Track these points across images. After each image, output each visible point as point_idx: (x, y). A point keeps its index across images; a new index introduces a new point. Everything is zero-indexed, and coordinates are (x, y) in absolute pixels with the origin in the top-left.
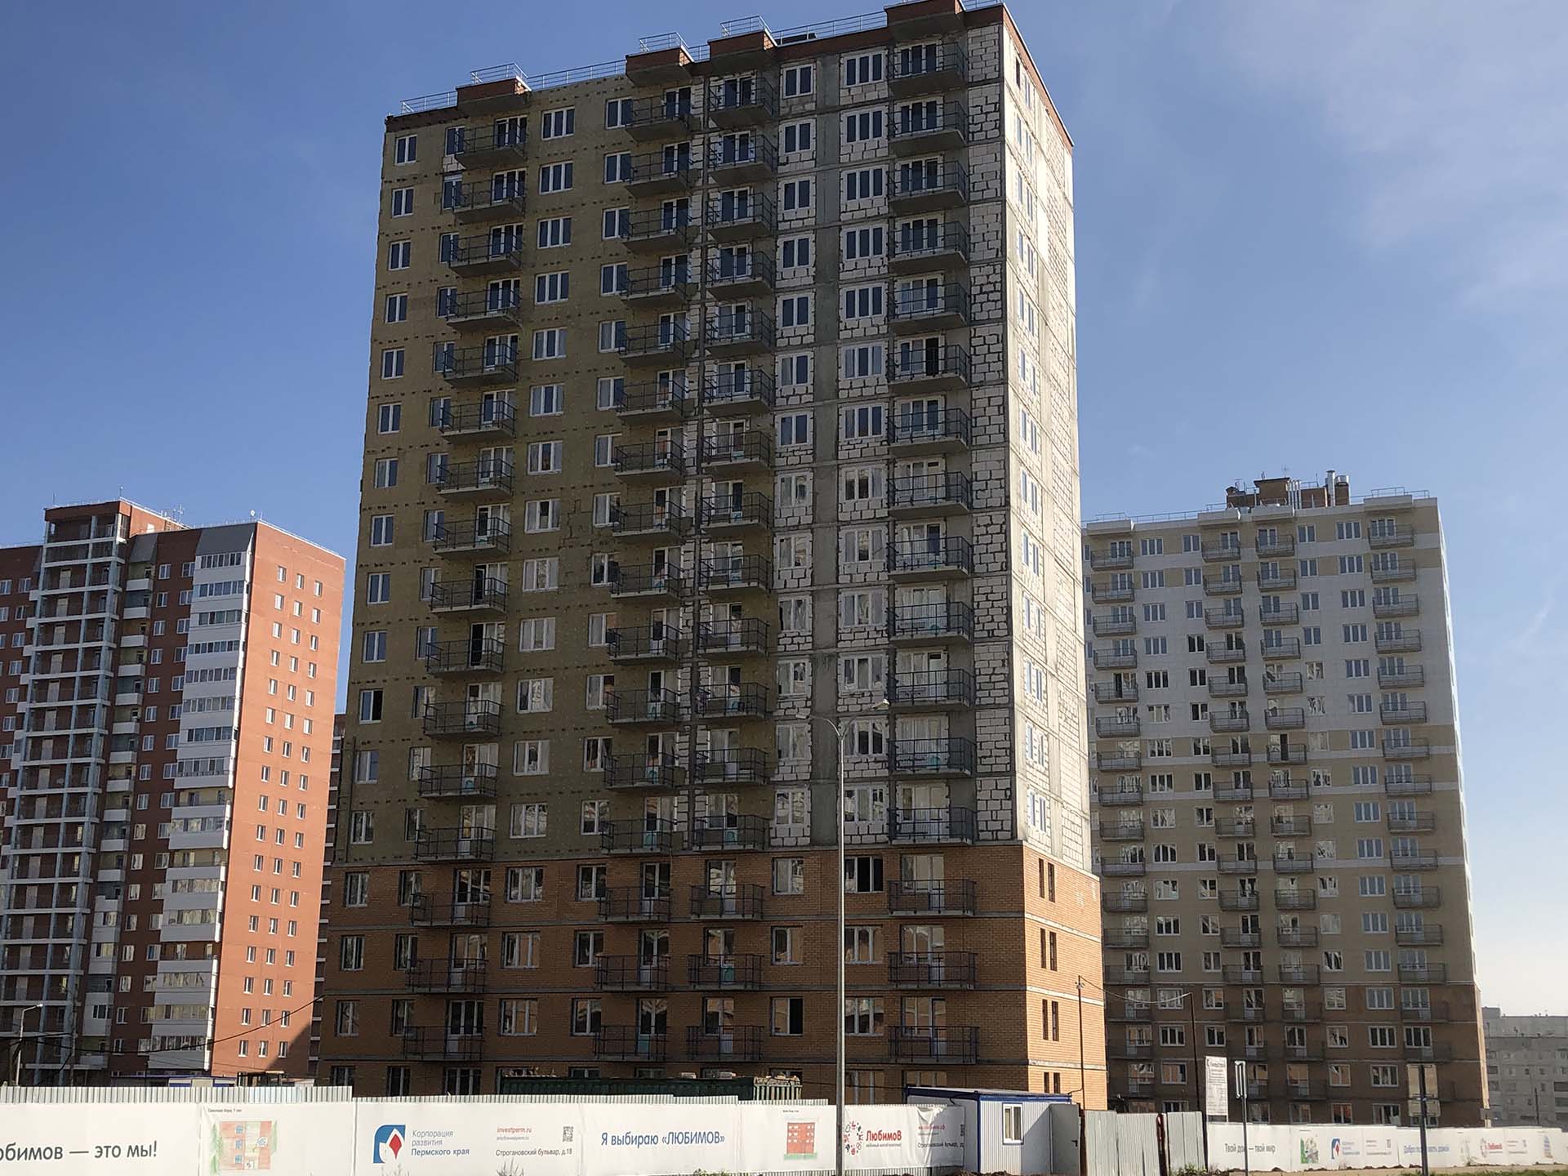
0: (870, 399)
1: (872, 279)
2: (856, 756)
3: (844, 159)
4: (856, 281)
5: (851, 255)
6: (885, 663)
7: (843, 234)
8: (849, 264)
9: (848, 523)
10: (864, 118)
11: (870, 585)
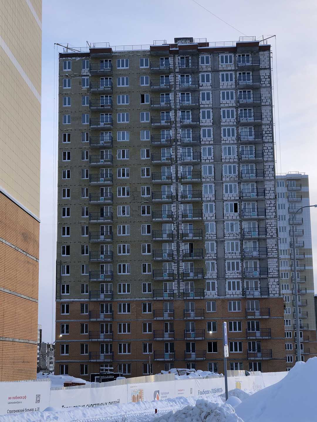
0: (232, 163)
1: (231, 126)
2: (231, 271)
3: (221, 87)
4: (226, 126)
7: (222, 110)
8: (224, 120)
10: (227, 75)
11: (234, 220)
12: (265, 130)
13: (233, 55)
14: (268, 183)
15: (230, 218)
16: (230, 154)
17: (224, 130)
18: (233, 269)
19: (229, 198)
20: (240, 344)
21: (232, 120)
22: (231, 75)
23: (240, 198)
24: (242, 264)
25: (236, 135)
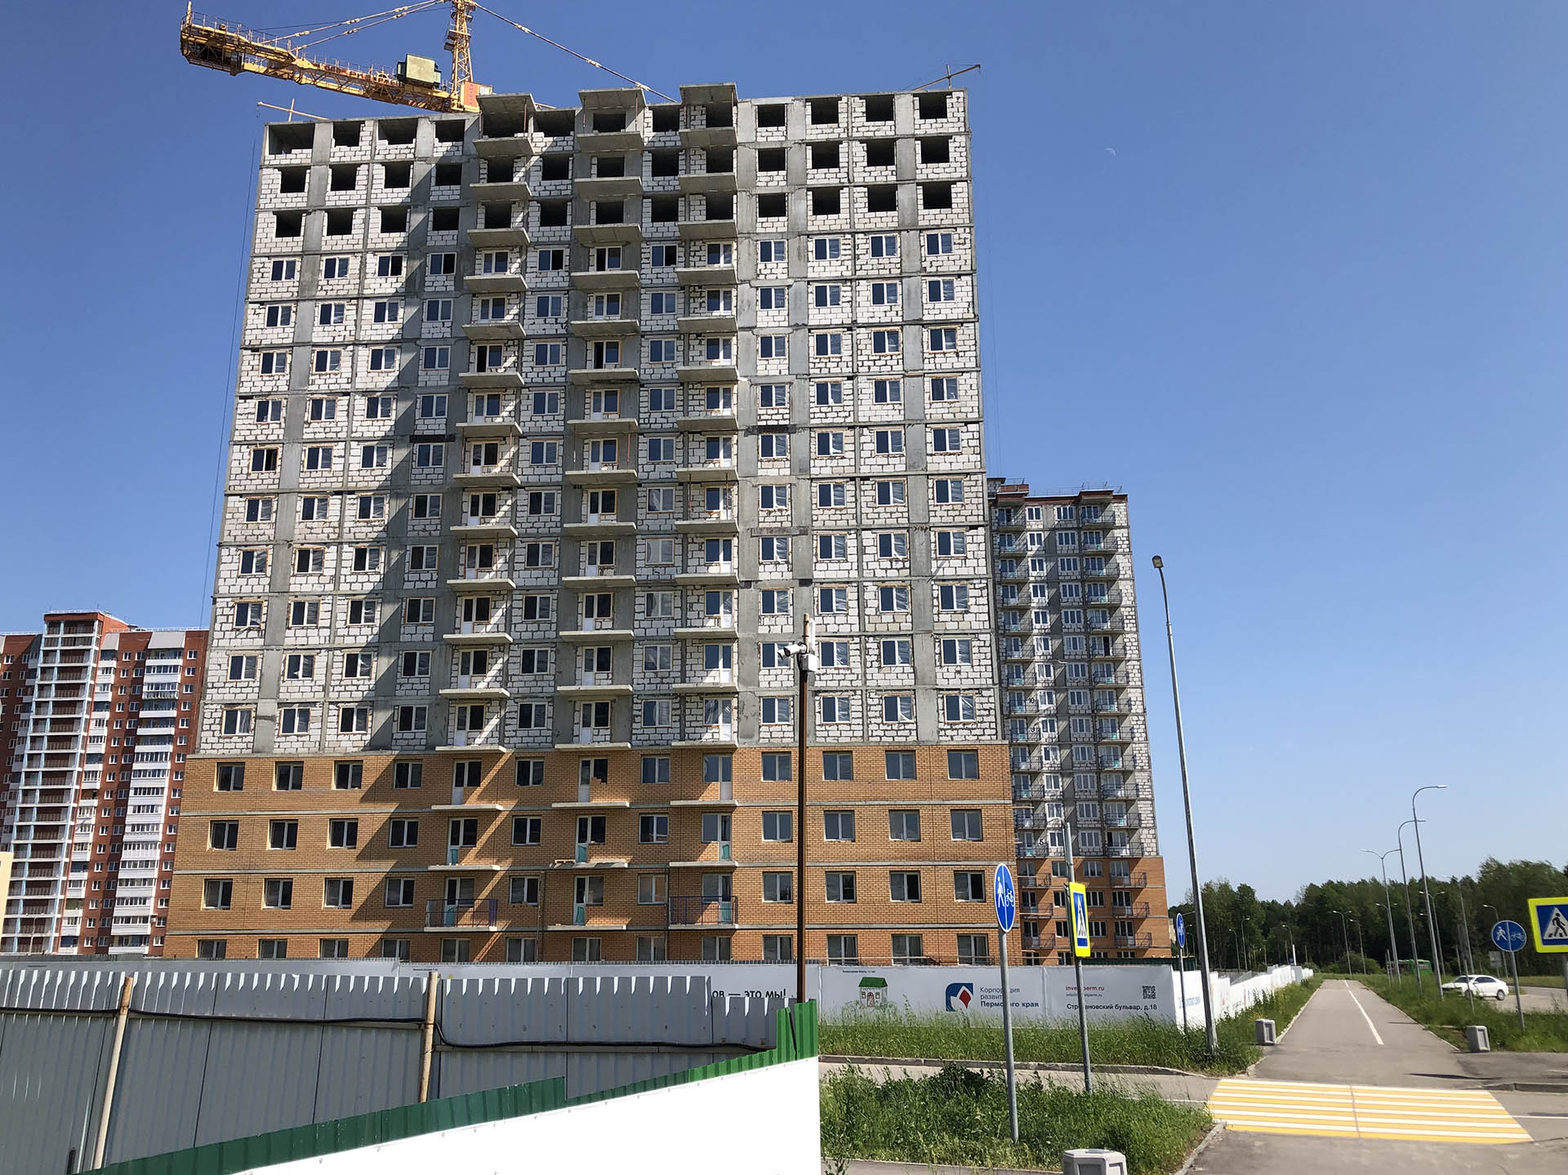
0: (1079, 661)
1: (1076, 607)
2: (1085, 818)
3: (1059, 552)
4: (1069, 607)
5: (1065, 595)
6: (1095, 778)
7: (1061, 584)
8: (1065, 599)
9: (1073, 715)
10: (1067, 535)
11: (1085, 743)
12: (1126, 614)
13: (1074, 507)
14: (1132, 690)
15: (1080, 740)
16: (1075, 648)
17: (1066, 613)
18: (1088, 815)
19: (1077, 712)
20: (1103, 924)
21: (1077, 599)
22: (1073, 534)
23: (1093, 711)
24: (1101, 808)
25: (1083, 620)
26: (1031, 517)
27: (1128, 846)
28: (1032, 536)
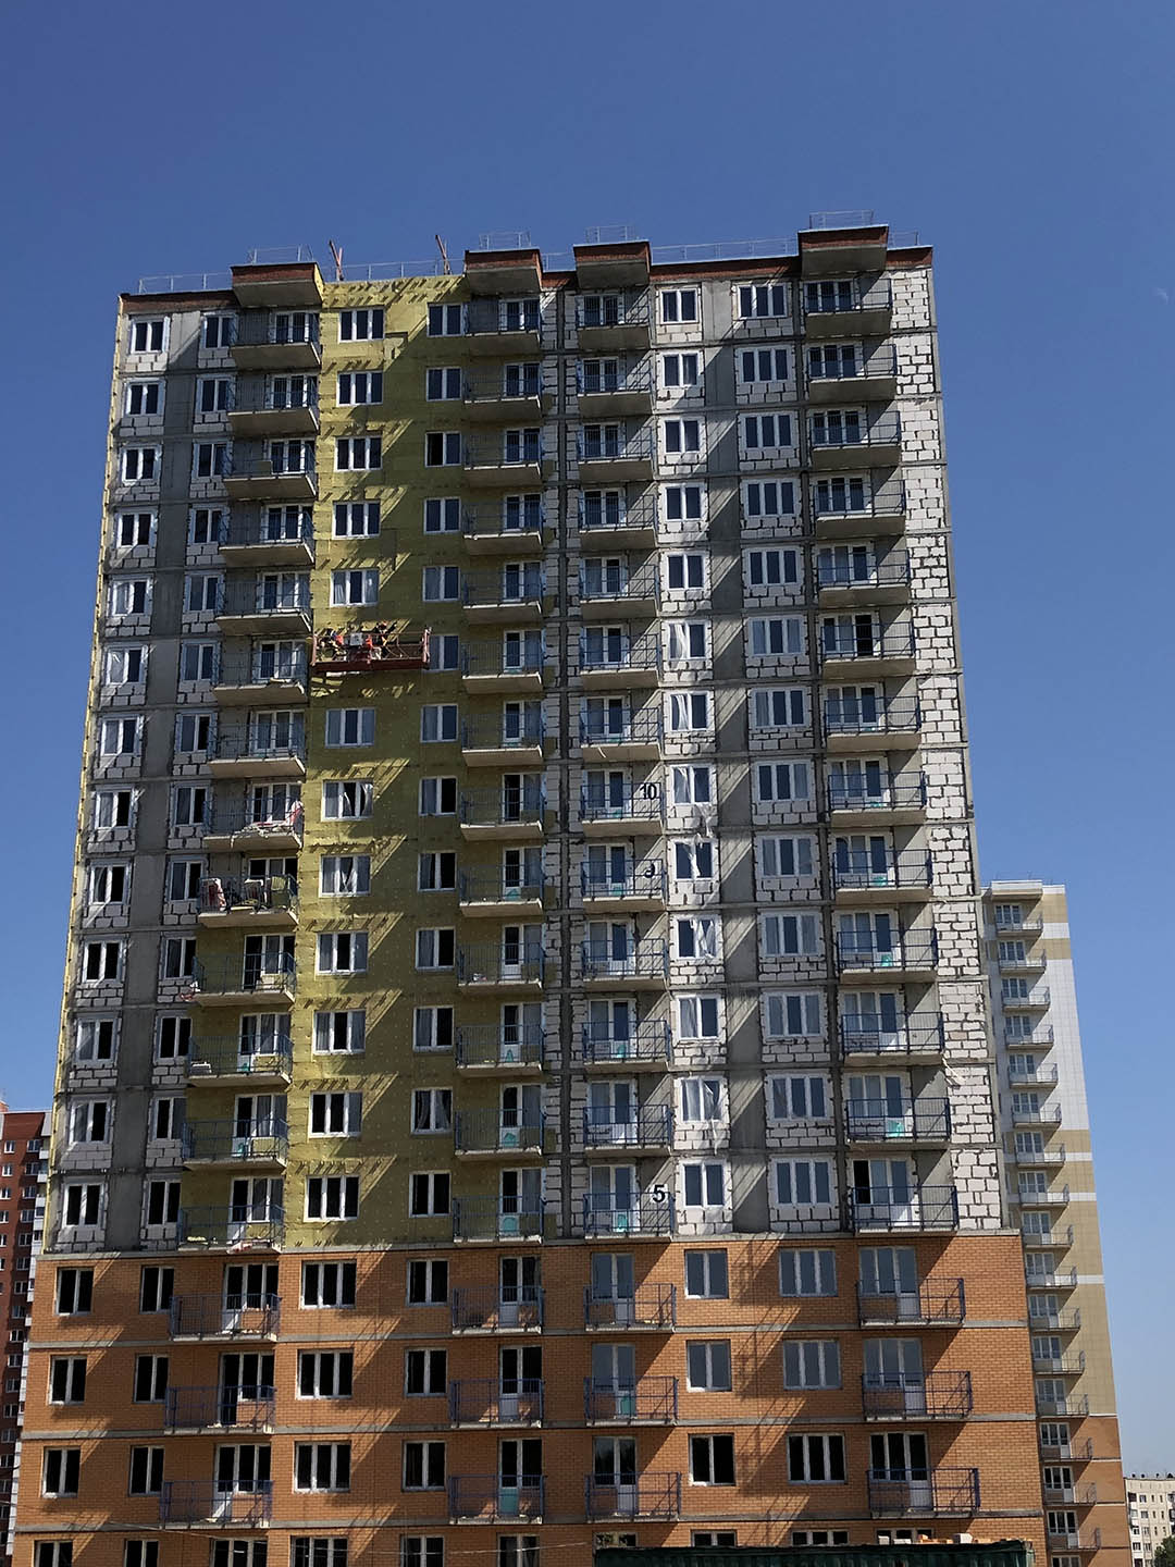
6: (823, 1004)
10: (765, 356)
11: (798, 905)
19: (776, 820)
24: (838, 1088)
26: (670, 313)
27: (915, 1200)
28: (671, 362)
